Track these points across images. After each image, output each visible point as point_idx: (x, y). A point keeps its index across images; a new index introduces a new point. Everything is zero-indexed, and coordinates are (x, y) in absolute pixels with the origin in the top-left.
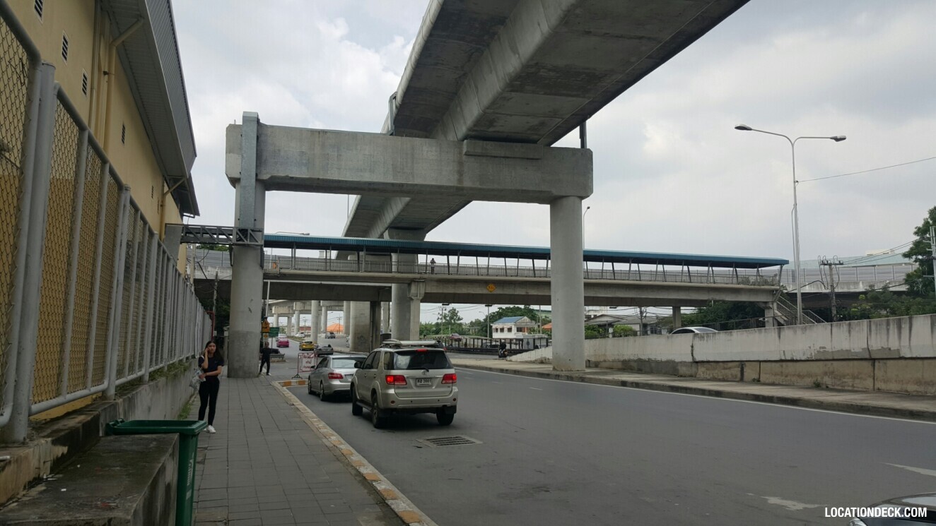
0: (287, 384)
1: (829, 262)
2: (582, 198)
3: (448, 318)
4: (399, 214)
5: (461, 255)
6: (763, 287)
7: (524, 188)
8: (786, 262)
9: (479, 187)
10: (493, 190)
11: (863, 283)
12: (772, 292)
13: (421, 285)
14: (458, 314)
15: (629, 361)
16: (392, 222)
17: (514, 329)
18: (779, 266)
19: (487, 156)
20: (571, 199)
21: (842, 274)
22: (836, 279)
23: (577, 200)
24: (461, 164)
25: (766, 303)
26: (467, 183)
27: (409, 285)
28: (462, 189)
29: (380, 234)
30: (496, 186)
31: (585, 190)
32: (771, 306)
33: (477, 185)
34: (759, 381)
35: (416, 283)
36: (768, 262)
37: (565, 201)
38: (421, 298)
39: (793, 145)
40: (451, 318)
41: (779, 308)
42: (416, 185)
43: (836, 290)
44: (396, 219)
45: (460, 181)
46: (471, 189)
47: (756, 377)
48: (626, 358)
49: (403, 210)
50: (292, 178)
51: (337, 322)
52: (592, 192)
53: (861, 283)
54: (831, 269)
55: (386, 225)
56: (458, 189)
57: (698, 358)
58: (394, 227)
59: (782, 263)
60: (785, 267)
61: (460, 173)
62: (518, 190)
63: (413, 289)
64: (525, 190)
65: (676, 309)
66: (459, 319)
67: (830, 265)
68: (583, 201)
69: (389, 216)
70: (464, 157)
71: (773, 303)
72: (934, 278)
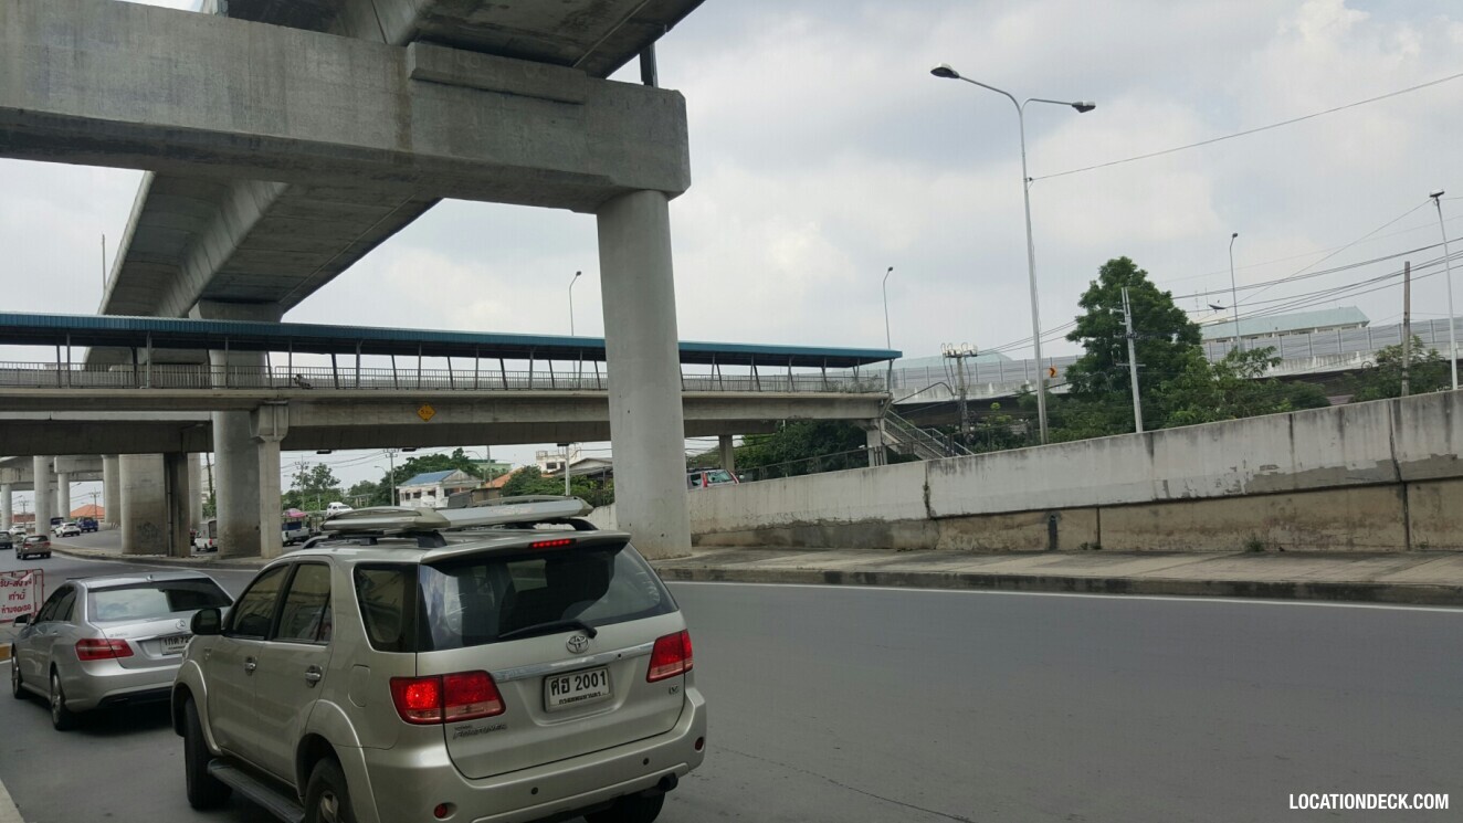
1: (958, 353)
2: (670, 195)
3: (312, 483)
4: (225, 266)
5: (363, 353)
6: (866, 395)
7: (552, 166)
8: (899, 354)
9: (451, 156)
10: (481, 166)
11: (993, 385)
12: (878, 403)
13: (280, 411)
14: (331, 474)
15: (772, 527)
16: (208, 287)
17: (440, 492)
18: (888, 361)
19: (465, 86)
20: (650, 195)
22: (967, 382)
23: (661, 197)
24: (403, 99)
25: (868, 420)
26: (421, 147)
27: (254, 412)
28: (409, 159)
29: (183, 309)
30: (487, 158)
31: (675, 180)
32: (877, 424)
33: (445, 152)
34: (1097, 547)
35: (270, 409)
36: (874, 355)
37: (636, 201)
38: (281, 438)
39: (1020, 112)
40: (318, 481)
41: (889, 428)
42: (294, 142)
43: (969, 397)
44: (216, 277)
45: (404, 138)
46: (433, 160)
47: (1092, 539)
48: (766, 522)
49: (235, 255)
51: (91, 501)
52: (688, 183)
53: (990, 385)
54: (959, 363)
55: (194, 294)
56: (399, 158)
57: (940, 510)
58: (208, 297)
59: (891, 356)
60: (897, 364)
61: (404, 122)
62: (539, 170)
63: (264, 421)
64: (553, 171)
65: (725, 440)
66: (334, 482)
67: (958, 357)
68: (670, 203)
69: (200, 274)
70: (411, 85)
71: (879, 419)
72: (1129, 367)
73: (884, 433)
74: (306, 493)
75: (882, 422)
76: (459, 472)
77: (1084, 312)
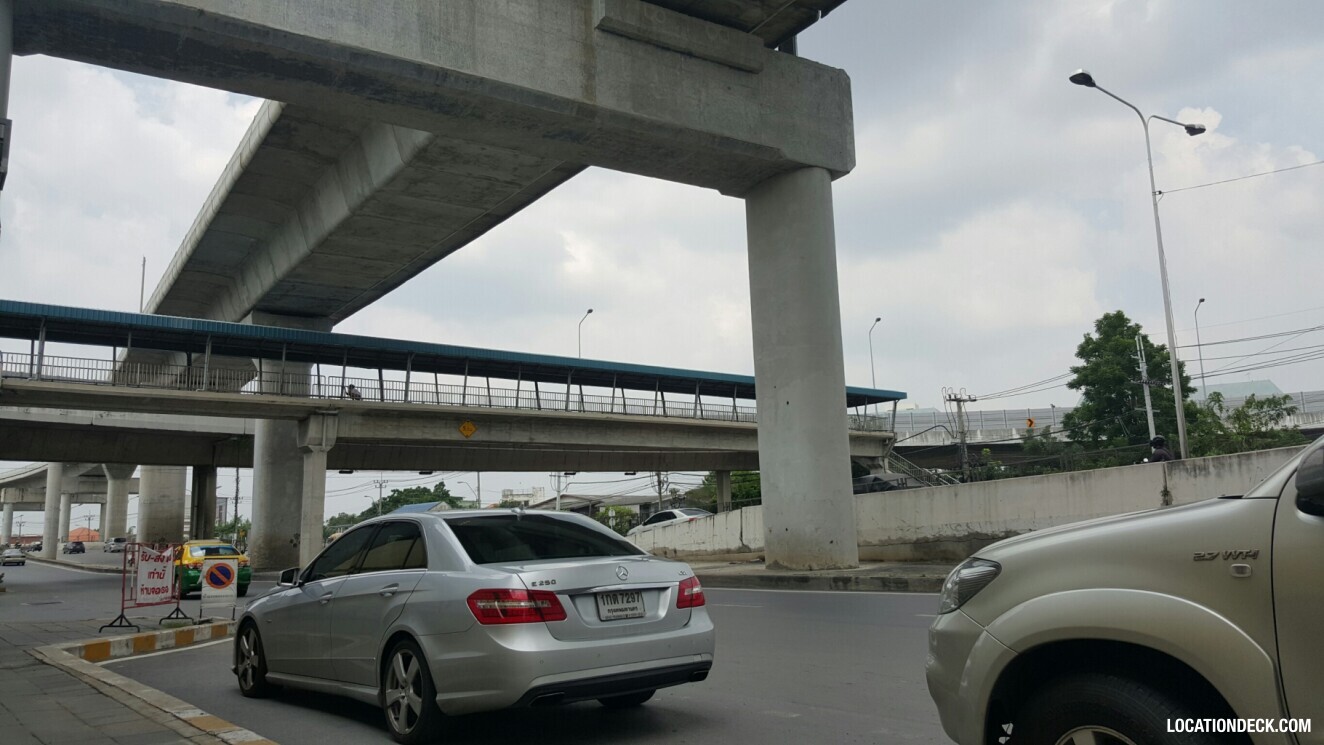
0: (97, 653)
1: (959, 397)
2: (835, 174)
4: (292, 273)
5: (413, 370)
6: (873, 433)
8: (903, 396)
9: (632, 112)
10: (661, 127)
11: (981, 431)
12: (884, 442)
13: (330, 421)
16: (267, 296)
18: (892, 403)
19: (650, 40)
23: (827, 176)
24: (588, 48)
25: (873, 459)
26: (605, 100)
27: (303, 422)
28: (593, 112)
29: (234, 315)
30: (667, 118)
31: (839, 160)
32: (881, 463)
33: (627, 108)
35: (321, 417)
36: (882, 395)
38: (329, 448)
39: (1145, 123)
41: (891, 467)
42: (482, 80)
43: (968, 441)
44: (279, 285)
46: (614, 115)
49: (306, 260)
51: (85, 524)
52: (853, 164)
54: (959, 407)
55: (247, 305)
56: (583, 110)
58: (262, 308)
59: (895, 397)
60: (902, 405)
61: (589, 72)
62: (714, 136)
63: (313, 430)
64: (728, 138)
65: (724, 475)
67: (959, 401)
69: (260, 282)
70: (597, 36)
71: (883, 458)
72: (1146, 412)
75: (886, 461)
76: (444, 504)
77: (1081, 363)
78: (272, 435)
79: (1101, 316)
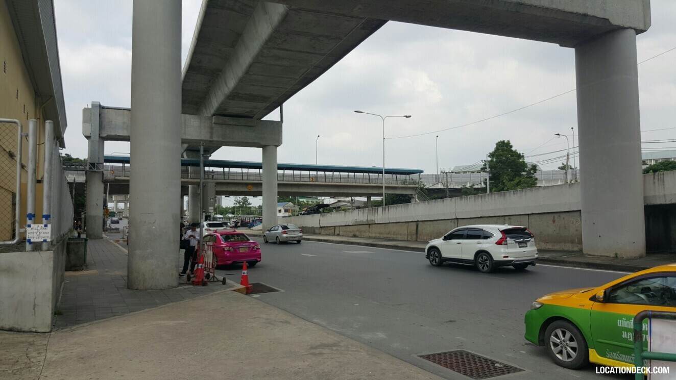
0: (117, 241)
1: (447, 171)
2: (277, 146)
3: (241, 204)
5: (231, 168)
6: (409, 186)
7: (246, 141)
8: (422, 172)
9: (222, 140)
12: (414, 189)
14: (249, 201)
16: (188, 148)
17: (283, 211)
18: (418, 174)
19: (226, 124)
20: (271, 146)
21: (453, 178)
22: (449, 180)
24: (212, 128)
25: (412, 195)
26: (215, 139)
28: (213, 141)
31: (278, 142)
34: (339, 235)
36: (413, 172)
37: (268, 148)
39: (384, 120)
40: (244, 203)
41: (420, 198)
43: (449, 187)
45: (211, 137)
46: (218, 141)
50: (119, 136)
52: (282, 143)
53: (468, 183)
54: (447, 176)
55: (184, 149)
56: (210, 141)
57: (321, 226)
59: (419, 172)
60: (422, 174)
61: (211, 133)
65: (369, 198)
66: (249, 204)
68: (278, 148)
70: (214, 125)
71: (415, 195)
73: (417, 200)
74: (238, 208)
75: (416, 196)
76: (290, 203)
78: (193, 188)
79: (497, 142)
